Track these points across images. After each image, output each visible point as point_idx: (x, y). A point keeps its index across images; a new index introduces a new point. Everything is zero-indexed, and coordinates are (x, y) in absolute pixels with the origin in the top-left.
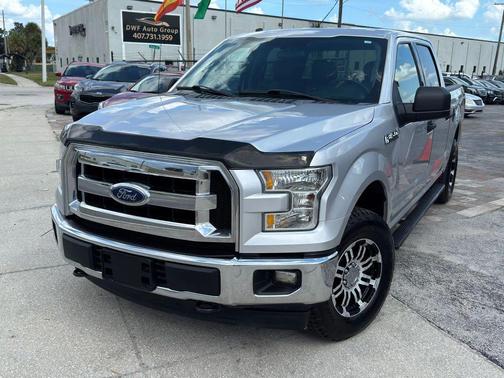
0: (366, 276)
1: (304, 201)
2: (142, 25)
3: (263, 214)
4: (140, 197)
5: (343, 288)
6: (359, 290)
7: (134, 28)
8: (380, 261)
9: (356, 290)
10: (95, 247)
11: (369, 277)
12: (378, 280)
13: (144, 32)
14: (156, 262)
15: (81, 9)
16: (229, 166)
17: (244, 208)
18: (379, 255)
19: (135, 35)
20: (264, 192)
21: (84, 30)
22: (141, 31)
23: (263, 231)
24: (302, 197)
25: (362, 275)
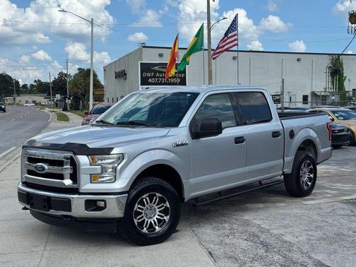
0: (160, 214)
1: (110, 170)
2: (156, 72)
3: (91, 175)
4: (44, 169)
5: (145, 218)
6: (156, 221)
7: (149, 75)
8: (168, 206)
9: (154, 221)
10: (28, 193)
11: (163, 215)
12: (168, 217)
13: (158, 77)
14: (49, 198)
15: (123, 57)
16: (75, 154)
17: (81, 172)
18: (167, 203)
19: (150, 80)
20: (91, 165)
21: (125, 74)
22: (154, 77)
23: (91, 183)
24: (109, 168)
25: (158, 213)
